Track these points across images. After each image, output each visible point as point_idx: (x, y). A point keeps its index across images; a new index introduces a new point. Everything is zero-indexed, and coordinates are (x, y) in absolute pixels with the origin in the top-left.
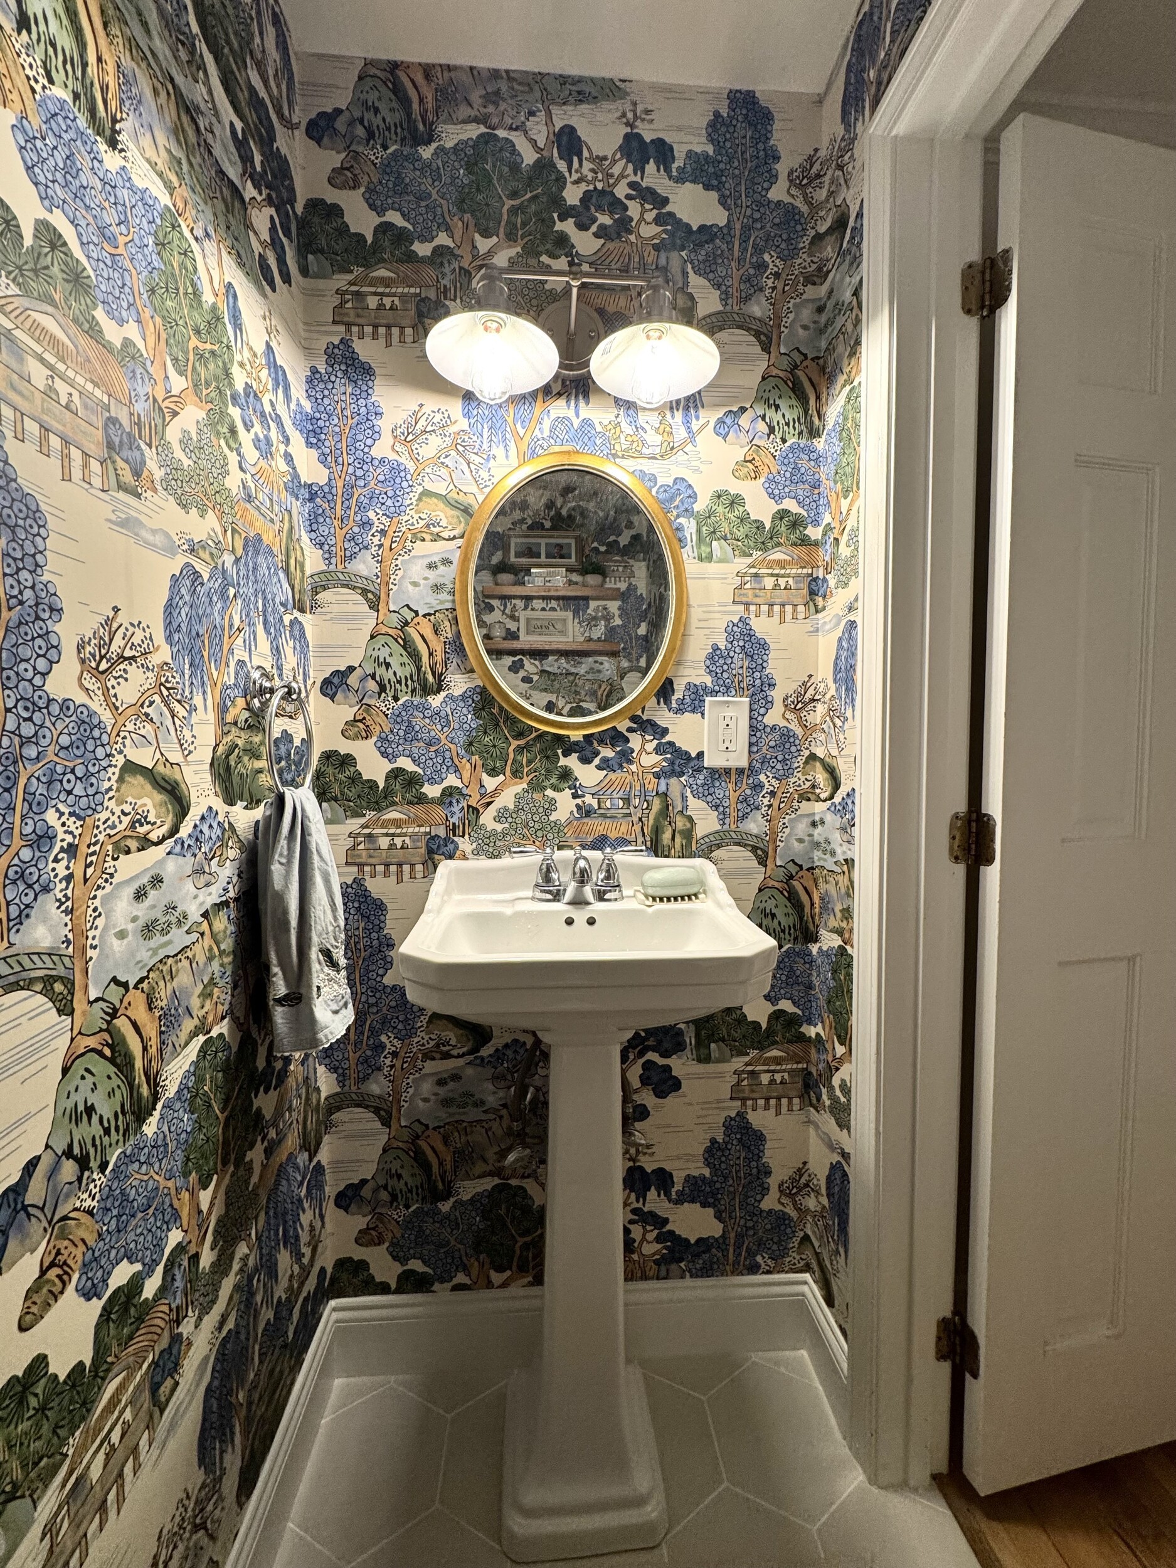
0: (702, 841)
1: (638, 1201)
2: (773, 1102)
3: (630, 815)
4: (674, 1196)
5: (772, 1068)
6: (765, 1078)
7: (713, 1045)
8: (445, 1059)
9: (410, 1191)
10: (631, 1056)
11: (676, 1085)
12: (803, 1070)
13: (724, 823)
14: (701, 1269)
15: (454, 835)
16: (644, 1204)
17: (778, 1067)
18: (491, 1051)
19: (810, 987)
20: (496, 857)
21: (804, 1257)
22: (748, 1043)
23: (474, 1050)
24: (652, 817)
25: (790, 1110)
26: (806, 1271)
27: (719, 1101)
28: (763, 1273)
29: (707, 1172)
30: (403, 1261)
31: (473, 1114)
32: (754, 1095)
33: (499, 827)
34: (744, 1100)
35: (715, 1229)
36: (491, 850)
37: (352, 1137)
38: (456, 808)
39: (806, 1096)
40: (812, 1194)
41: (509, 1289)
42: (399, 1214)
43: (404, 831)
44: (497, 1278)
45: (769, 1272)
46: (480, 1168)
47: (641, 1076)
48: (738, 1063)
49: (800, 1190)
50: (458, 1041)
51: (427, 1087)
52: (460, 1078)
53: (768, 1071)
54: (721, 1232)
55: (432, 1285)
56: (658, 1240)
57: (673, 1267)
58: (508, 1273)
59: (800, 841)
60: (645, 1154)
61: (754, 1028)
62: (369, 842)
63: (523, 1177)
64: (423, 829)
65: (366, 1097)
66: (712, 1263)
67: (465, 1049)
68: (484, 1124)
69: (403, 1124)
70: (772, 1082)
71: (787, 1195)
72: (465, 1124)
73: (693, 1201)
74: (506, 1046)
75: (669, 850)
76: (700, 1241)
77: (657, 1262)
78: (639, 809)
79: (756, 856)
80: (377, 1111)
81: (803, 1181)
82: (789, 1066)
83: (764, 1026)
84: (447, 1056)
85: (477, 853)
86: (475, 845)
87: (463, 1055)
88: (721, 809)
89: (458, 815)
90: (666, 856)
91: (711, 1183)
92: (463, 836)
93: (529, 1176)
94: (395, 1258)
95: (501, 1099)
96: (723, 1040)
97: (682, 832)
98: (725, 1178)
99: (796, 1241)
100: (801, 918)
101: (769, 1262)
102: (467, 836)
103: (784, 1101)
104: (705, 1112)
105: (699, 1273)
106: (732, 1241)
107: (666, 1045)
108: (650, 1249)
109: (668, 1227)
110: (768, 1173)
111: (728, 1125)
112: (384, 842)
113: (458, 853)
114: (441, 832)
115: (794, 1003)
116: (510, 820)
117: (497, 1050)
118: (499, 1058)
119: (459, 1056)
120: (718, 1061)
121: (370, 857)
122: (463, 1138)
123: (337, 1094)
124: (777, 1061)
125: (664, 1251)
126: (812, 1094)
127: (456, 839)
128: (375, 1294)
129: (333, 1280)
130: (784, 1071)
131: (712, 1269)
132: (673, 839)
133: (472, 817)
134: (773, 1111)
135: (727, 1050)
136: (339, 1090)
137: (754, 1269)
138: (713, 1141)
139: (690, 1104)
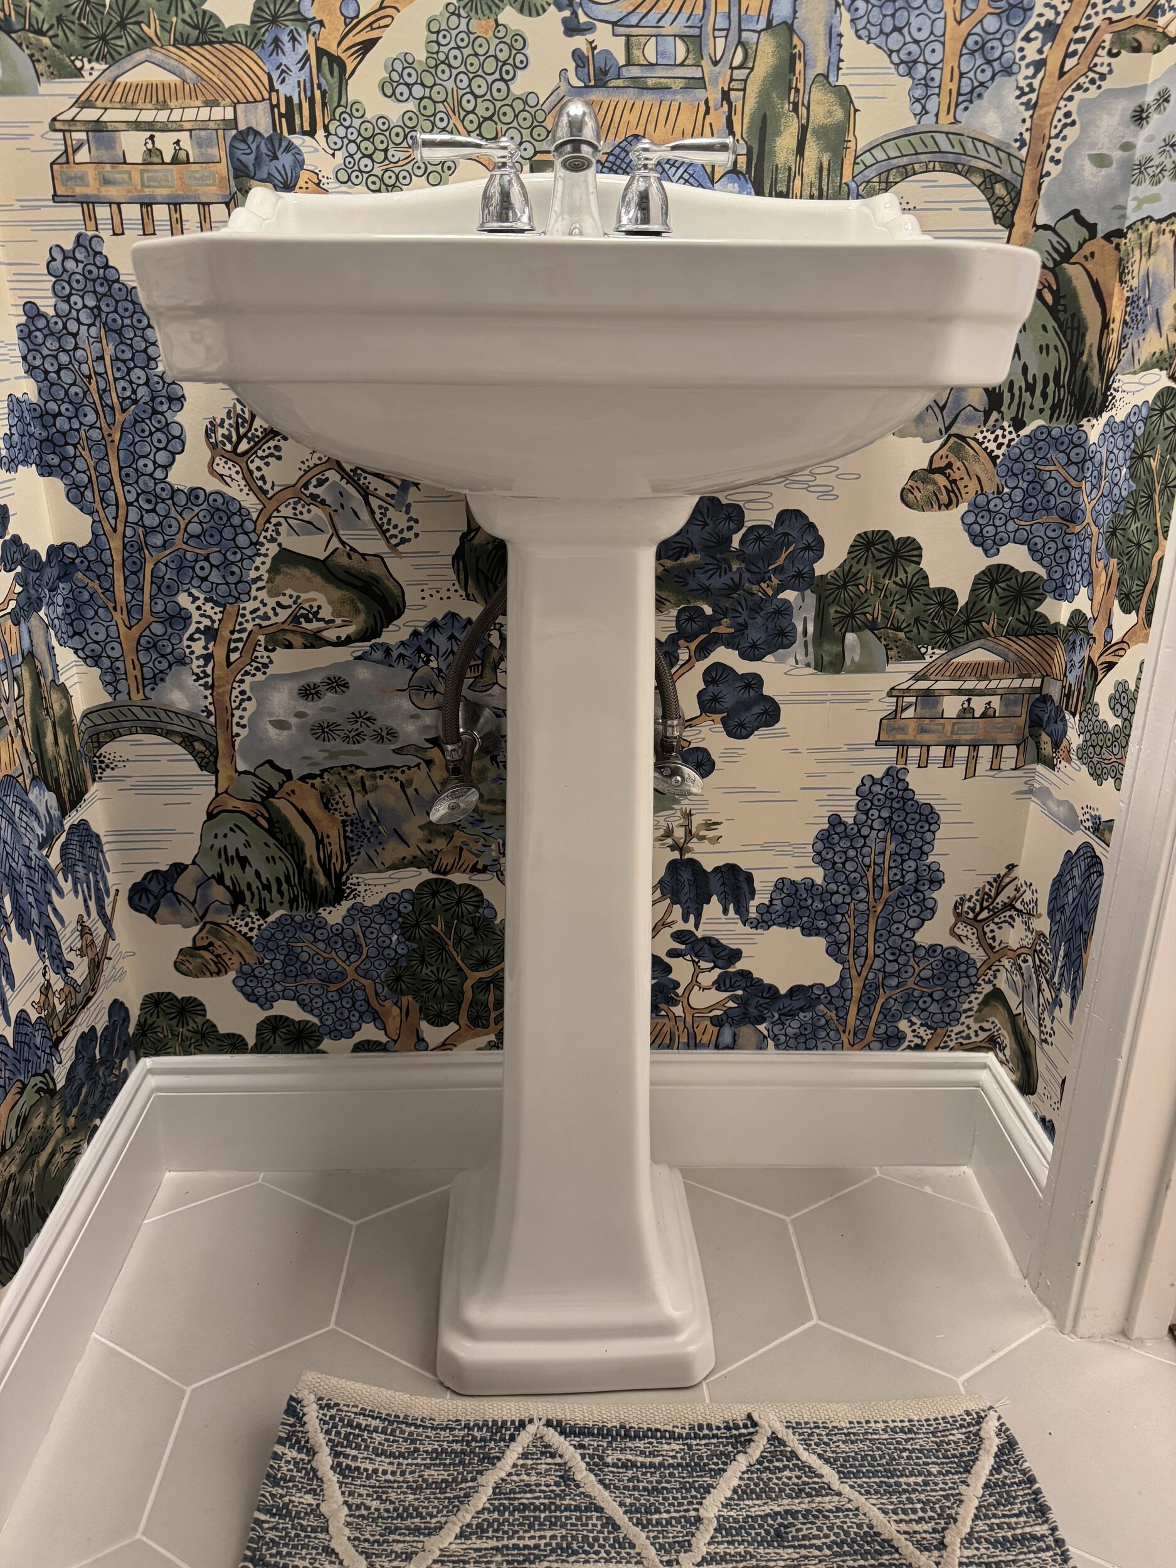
0: (868, 159)
1: (686, 920)
2: (962, 752)
3: (700, 83)
4: (753, 913)
5: (969, 685)
6: (951, 706)
7: (851, 638)
8: (312, 646)
9: (267, 887)
10: (684, 655)
11: (770, 713)
12: (1033, 690)
13: (925, 111)
14: (796, 1037)
15: (292, 131)
16: (697, 926)
17: (982, 685)
18: (405, 634)
19: (1071, 516)
20: (393, 187)
21: (986, 1025)
22: (924, 634)
23: (370, 633)
24: (753, 89)
25: (995, 767)
26: (988, 1049)
27: (852, 748)
28: (909, 1048)
29: (818, 875)
30: (265, 1002)
31: (375, 754)
32: (926, 738)
33: (394, 111)
34: (903, 747)
35: (828, 972)
36: (378, 171)
37: (145, 787)
38: (290, 58)
39: (1031, 743)
40: (1018, 920)
41: (455, 1051)
42: (249, 924)
43: (176, 115)
44: (433, 1034)
45: (919, 1047)
46: (394, 851)
47: (700, 695)
48: (900, 673)
49: (996, 913)
50: (337, 613)
51: (282, 701)
52: (346, 685)
53: (959, 692)
54: (837, 978)
55: (319, 1042)
56: (719, 985)
57: (746, 1031)
58: (453, 1027)
59: (1101, 161)
60: (702, 838)
61: (941, 604)
62: (100, 144)
63: (474, 870)
64: (218, 113)
65: (162, 714)
66: (816, 1028)
67: (351, 630)
68: (398, 774)
69: (241, 766)
70: (966, 712)
71: (967, 922)
72: (360, 773)
73: (787, 924)
74: (434, 625)
75: (789, 181)
76: (795, 991)
77: (717, 1022)
78: (723, 69)
79: (991, 198)
80: (187, 741)
81: (1003, 898)
82: (1005, 683)
83: (963, 599)
84: (315, 641)
85: (348, 177)
86: (340, 155)
87: (348, 641)
88: (921, 70)
89: (297, 75)
90: (780, 195)
91: (825, 894)
92: (312, 133)
93: (484, 870)
94: (251, 997)
95: (427, 728)
96: (872, 626)
97: (823, 132)
98: (853, 887)
99: (976, 1000)
100: (1075, 358)
101: (922, 1031)
102: (320, 133)
103: (986, 752)
104: (822, 768)
105: (792, 1042)
106: (856, 994)
107: (755, 634)
108: (708, 998)
109: (739, 966)
110: (937, 882)
111: (866, 792)
112: (133, 145)
113: (304, 176)
114: (260, 119)
115: (1033, 552)
116: (418, 91)
117: (415, 634)
118: (419, 650)
119: (339, 643)
120: (859, 669)
121: (106, 182)
122: (358, 796)
123: (104, 707)
124: (981, 671)
125: (731, 1004)
126: (1045, 738)
127: (297, 140)
128: (220, 1051)
129: (144, 1027)
130: (993, 692)
131: (815, 1037)
132: (800, 150)
133: (330, 82)
134: (959, 769)
135: (879, 648)
136: (108, 699)
137: (892, 1041)
138: (835, 821)
139: (795, 751)
